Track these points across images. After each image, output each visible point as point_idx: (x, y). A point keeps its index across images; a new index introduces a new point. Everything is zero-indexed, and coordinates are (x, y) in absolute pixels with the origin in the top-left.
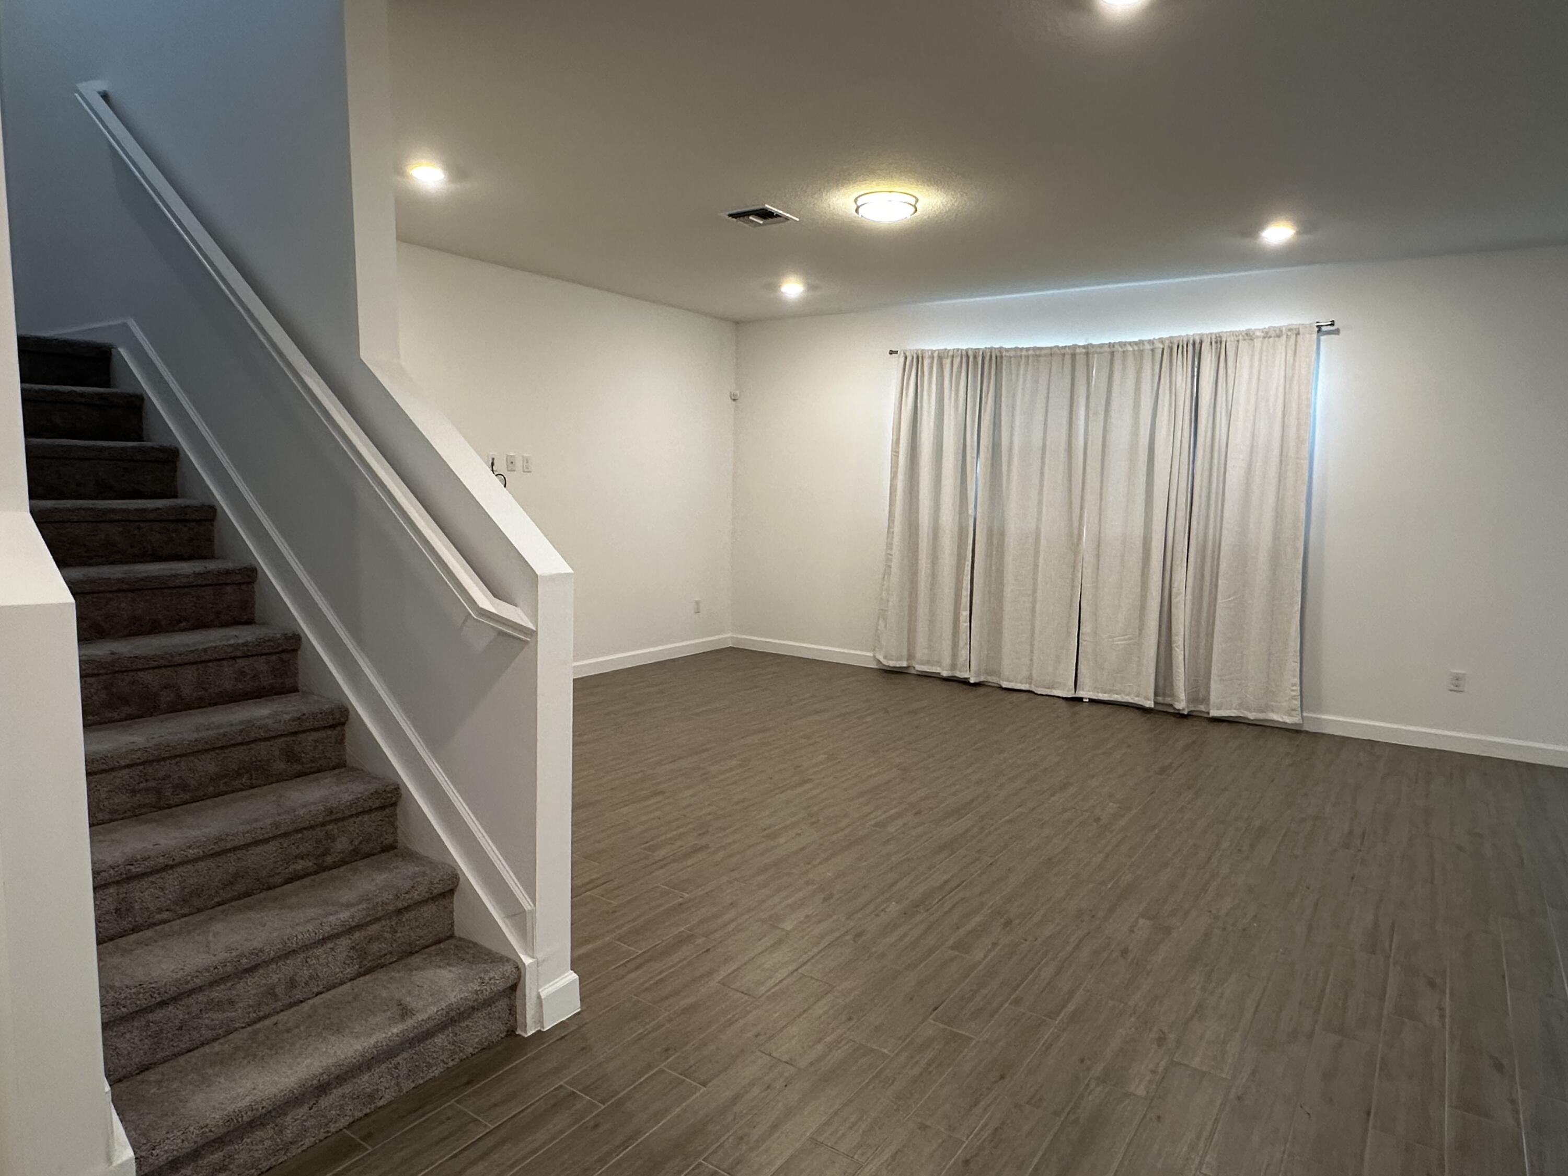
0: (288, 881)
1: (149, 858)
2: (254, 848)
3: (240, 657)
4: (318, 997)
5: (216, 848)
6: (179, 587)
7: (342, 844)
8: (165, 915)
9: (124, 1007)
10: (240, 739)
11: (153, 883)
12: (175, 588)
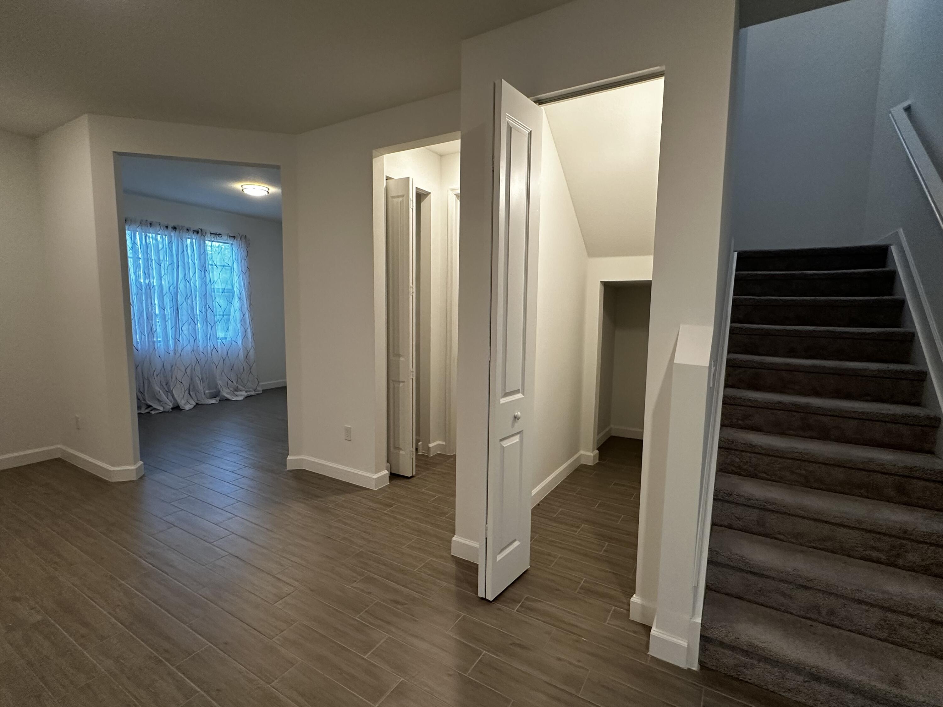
0: (863, 558)
1: (776, 504)
2: (843, 528)
3: (888, 422)
4: (849, 632)
5: (816, 517)
6: (867, 376)
7: (913, 557)
8: (782, 537)
9: (732, 562)
10: (861, 466)
11: (778, 518)
12: (865, 376)
